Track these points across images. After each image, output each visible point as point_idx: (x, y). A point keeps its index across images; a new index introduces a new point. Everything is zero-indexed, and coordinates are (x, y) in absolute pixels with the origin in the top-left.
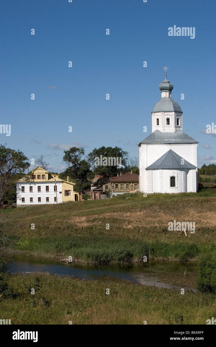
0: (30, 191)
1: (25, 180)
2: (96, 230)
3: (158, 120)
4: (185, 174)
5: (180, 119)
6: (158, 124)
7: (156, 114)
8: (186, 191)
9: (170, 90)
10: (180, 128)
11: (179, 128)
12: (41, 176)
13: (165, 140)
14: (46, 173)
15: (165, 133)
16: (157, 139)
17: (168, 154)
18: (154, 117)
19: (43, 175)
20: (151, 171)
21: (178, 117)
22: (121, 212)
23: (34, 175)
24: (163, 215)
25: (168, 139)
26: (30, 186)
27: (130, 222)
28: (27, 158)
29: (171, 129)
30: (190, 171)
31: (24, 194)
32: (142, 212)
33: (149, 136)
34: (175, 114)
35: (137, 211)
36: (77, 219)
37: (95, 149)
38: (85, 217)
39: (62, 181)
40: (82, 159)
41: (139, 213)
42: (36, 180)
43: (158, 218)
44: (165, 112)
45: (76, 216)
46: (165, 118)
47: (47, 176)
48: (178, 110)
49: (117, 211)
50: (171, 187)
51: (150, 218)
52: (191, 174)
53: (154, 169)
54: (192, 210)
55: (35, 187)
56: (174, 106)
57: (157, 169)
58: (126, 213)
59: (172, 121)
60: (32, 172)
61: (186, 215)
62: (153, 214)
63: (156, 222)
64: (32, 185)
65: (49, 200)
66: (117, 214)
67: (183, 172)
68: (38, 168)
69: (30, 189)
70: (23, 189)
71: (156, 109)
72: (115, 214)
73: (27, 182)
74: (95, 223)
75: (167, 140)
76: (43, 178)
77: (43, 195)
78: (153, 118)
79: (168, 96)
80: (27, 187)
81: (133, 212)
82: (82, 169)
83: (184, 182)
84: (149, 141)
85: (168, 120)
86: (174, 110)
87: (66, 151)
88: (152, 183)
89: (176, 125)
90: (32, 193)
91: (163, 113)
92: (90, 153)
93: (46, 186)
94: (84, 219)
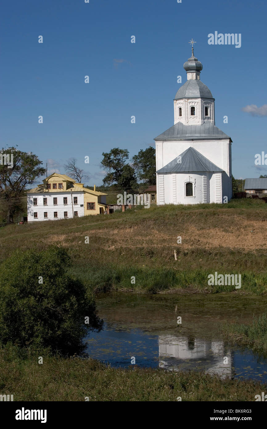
0: (44, 204)
1: (38, 191)
2: (71, 252)
3: (180, 109)
4: (206, 179)
5: (210, 108)
6: (181, 115)
7: (178, 102)
8: (209, 201)
9: (198, 69)
10: (211, 119)
11: (208, 119)
12: (58, 185)
13: (187, 135)
14: (64, 181)
15: (189, 126)
16: (177, 133)
17: (187, 153)
18: (177, 105)
19: (59, 184)
20: (162, 175)
21: (206, 105)
22: (107, 229)
23: (49, 183)
24: (156, 233)
25: (191, 134)
26: (45, 197)
27: (114, 242)
28: (42, 163)
29: (196, 121)
30: (214, 176)
31: (36, 207)
32: (132, 229)
33: (166, 131)
34: (202, 101)
35: (126, 227)
36: (55, 238)
37: (142, 151)
38: (65, 236)
39: (83, 191)
40: (126, 163)
41: (128, 230)
42: (52, 190)
43: (150, 237)
44: (189, 98)
45: (55, 234)
46: (189, 106)
47: (65, 184)
48: (207, 95)
49: (104, 228)
50: (186, 196)
51: (140, 237)
52: (216, 179)
53: (166, 173)
54: (192, 227)
55: (50, 199)
56: (201, 91)
57: (170, 173)
58: (113, 230)
59: (198, 111)
60: (47, 180)
61: (184, 233)
62: (145, 231)
63: (145, 242)
64: (46, 197)
65: (68, 215)
66: (103, 231)
67: (203, 176)
68: (54, 174)
69: (44, 201)
70: (35, 202)
71: (178, 95)
72: (101, 231)
73: (41, 192)
74: (74, 243)
75: (189, 135)
76: (60, 188)
77: (61, 209)
78: (175, 107)
79: (195, 78)
80: (40, 199)
81: (121, 228)
82: (124, 176)
83: (205, 190)
84: (165, 137)
85: (193, 109)
86: (201, 96)
87: (105, 153)
88: (163, 191)
89: (203, 116)
90: (46, 207)
91: (186, 100)
92: (135, 156)
93: (64, 198)
94: (63, 237)
